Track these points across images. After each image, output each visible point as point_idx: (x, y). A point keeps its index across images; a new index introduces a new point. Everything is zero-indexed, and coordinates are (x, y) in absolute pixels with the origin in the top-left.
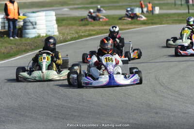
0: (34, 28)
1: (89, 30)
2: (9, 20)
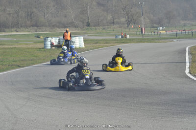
0: (74, 44)
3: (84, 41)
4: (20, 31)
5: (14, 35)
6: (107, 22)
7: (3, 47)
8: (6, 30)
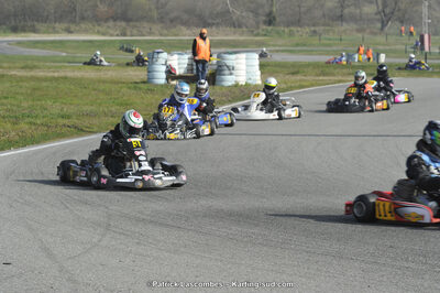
0: (231, 74)
1: (300, 81)
2: (197, 62)
3: (262, 66)
4: (79, 32)
5: (61, 42)
6: (324, 15)
7: (32, 73)
8: (38, 26)
